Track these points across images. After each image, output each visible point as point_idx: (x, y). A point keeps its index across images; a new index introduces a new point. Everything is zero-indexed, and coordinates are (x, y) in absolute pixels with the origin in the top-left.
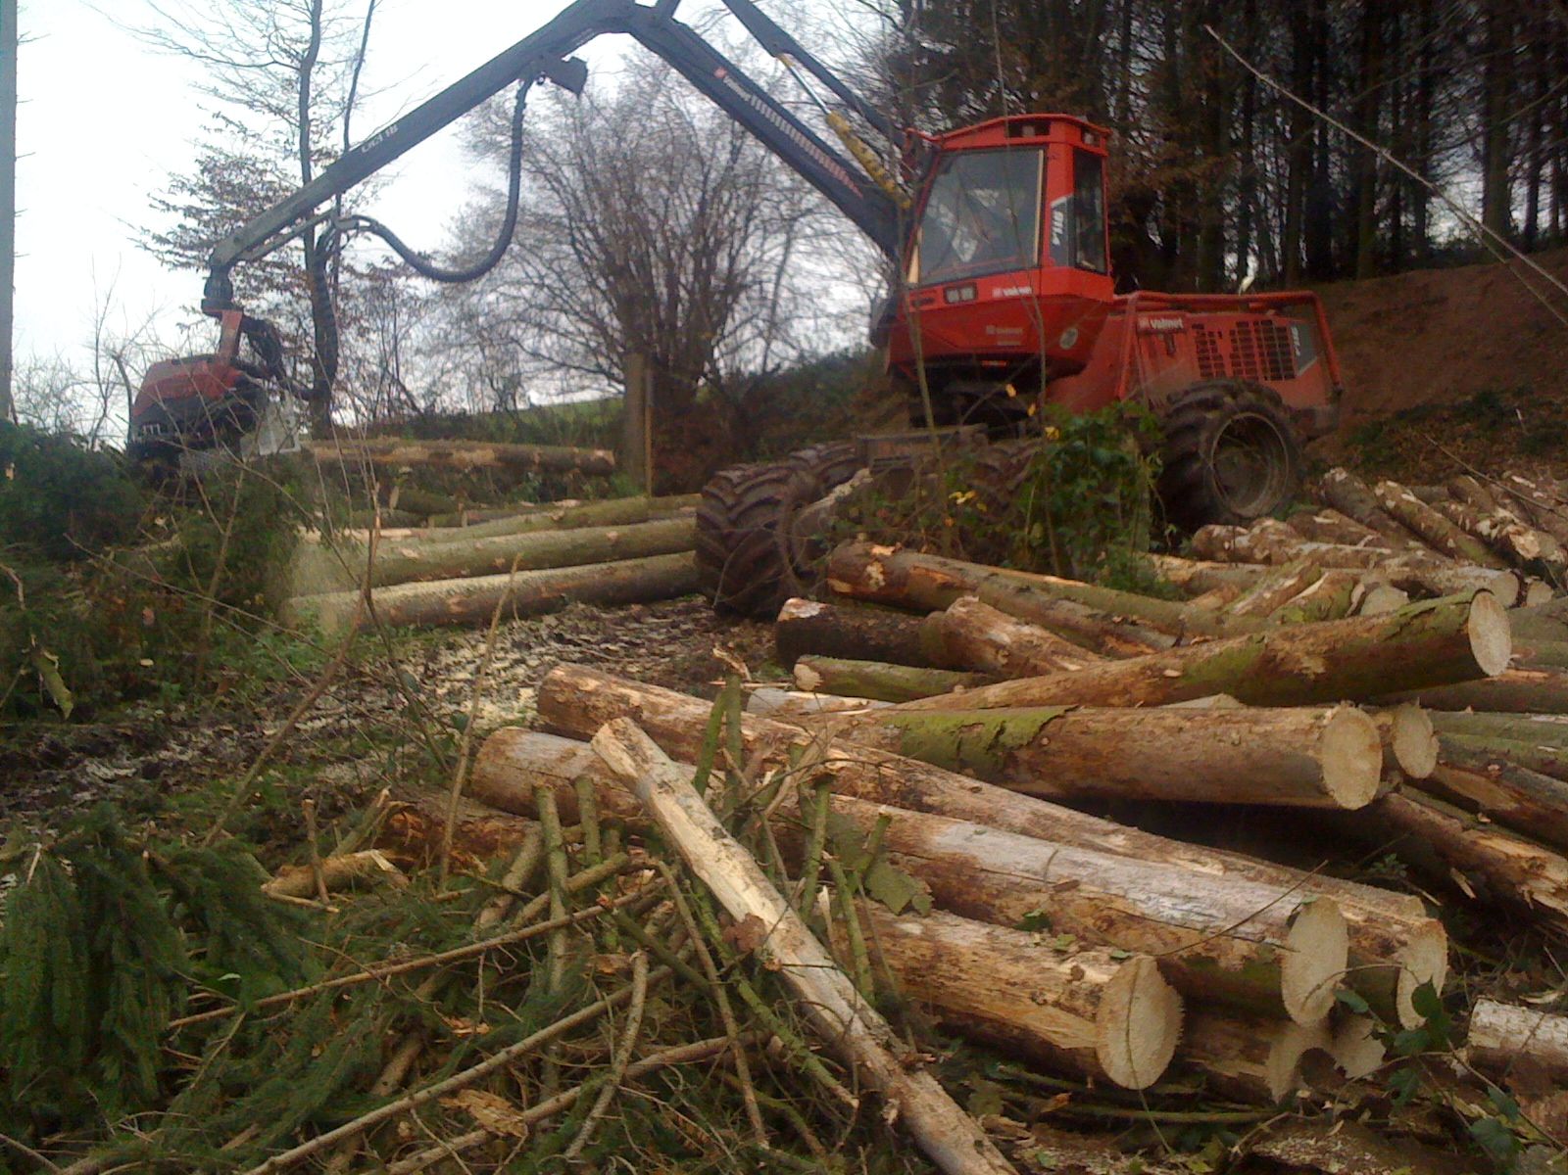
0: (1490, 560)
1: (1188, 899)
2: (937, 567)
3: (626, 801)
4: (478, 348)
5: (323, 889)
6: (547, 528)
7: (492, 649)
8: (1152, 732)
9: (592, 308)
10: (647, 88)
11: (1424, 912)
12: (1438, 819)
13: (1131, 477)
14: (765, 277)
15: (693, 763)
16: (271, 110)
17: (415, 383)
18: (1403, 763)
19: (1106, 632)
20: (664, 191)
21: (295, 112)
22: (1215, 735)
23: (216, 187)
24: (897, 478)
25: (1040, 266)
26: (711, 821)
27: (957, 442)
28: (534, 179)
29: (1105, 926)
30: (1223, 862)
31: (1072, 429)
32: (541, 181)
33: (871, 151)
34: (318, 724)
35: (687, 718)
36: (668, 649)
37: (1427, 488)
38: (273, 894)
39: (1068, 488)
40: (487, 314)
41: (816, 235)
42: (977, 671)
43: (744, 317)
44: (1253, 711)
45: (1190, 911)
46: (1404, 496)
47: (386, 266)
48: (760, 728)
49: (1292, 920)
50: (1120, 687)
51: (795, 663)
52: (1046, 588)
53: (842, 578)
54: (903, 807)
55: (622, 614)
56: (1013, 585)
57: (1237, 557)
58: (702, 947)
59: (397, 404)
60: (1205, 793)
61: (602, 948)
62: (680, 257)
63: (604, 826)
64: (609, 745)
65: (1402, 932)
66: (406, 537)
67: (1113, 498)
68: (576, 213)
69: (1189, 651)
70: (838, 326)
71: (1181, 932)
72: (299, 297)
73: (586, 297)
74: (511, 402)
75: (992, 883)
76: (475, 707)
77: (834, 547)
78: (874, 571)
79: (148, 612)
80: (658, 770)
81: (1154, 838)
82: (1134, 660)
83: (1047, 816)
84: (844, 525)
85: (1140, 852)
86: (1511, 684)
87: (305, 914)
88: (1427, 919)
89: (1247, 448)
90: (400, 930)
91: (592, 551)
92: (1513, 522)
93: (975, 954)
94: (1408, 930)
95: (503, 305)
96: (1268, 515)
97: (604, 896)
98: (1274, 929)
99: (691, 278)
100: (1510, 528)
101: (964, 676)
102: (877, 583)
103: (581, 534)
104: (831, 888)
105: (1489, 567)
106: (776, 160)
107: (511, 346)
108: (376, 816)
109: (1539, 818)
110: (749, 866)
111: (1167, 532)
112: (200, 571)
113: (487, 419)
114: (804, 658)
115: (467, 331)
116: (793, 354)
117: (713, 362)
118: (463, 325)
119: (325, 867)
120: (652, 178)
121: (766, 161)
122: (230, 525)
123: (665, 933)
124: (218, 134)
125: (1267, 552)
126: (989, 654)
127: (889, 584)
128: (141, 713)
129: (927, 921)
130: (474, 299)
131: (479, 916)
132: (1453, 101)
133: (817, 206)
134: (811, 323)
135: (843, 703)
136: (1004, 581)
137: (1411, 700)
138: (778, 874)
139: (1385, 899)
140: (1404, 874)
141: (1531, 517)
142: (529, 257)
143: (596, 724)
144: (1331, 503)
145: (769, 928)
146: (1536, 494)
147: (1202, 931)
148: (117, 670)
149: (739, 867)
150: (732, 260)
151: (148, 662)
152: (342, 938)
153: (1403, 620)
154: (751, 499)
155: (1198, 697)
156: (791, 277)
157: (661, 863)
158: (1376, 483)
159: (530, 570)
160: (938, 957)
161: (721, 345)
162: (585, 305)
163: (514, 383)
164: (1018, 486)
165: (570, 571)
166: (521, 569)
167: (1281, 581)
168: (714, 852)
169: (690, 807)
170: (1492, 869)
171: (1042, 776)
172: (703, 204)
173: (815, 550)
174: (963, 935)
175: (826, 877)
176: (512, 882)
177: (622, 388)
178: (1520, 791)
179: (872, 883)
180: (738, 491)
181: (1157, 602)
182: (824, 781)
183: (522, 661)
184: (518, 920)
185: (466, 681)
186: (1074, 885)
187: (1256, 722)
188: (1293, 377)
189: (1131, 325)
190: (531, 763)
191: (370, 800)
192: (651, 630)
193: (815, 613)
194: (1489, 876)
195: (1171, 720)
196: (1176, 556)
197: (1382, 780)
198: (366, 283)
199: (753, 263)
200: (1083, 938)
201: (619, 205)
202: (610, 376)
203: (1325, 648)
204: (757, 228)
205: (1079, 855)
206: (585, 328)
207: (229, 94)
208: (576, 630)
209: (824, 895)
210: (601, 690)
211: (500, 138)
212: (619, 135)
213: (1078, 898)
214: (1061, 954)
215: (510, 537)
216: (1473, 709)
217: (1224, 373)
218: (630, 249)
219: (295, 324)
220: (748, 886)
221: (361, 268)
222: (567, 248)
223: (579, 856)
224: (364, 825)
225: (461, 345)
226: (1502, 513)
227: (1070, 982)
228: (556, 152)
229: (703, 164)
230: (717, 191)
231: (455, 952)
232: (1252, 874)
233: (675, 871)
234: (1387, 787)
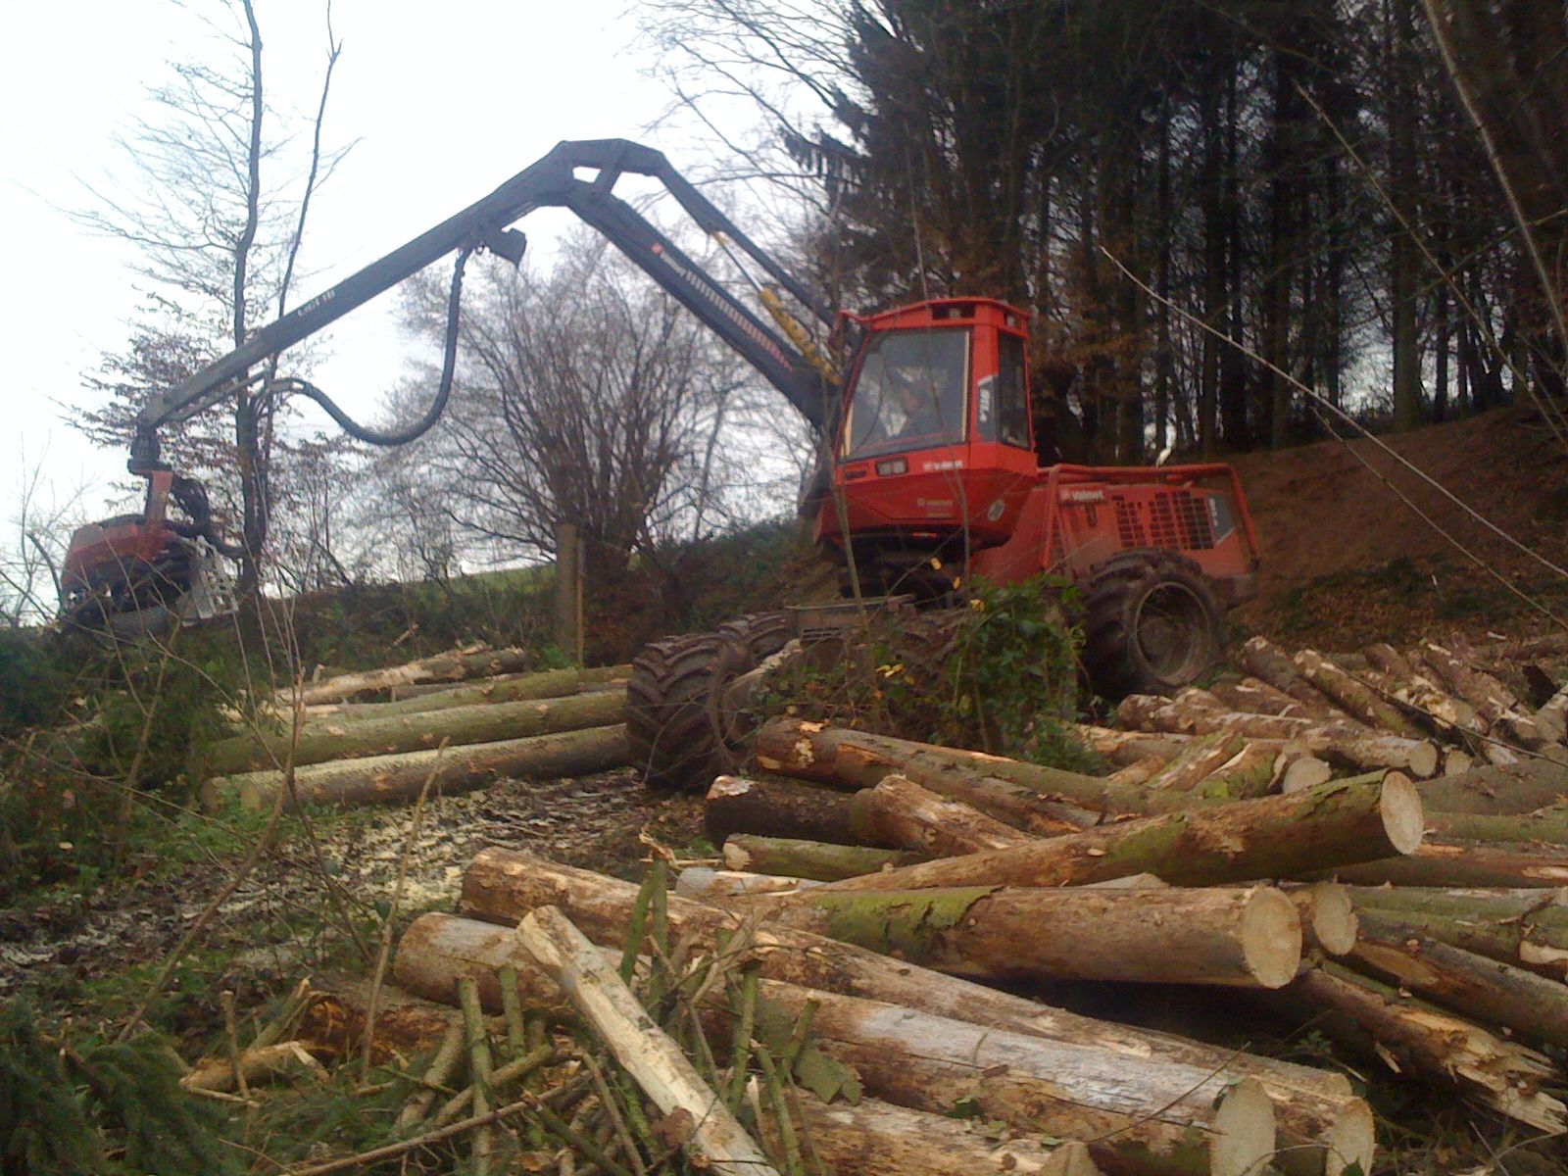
0: (1409, 728)
1: (1116, 1082)
2: (864, 745)
3: (551, 988)
4: (409, 519)
5: (243, 1083)
6: (476, 702)
7: (418, 827)
8: (1076, 913)
9: (525, 478)
10: (580, 267)
11: (1349, 1089)
12: (1360, 994)
13: (1056, 648)
14: (696, 448)
15: (620, 948)
16: (206, 291)
17: (346, 553)
18: (1324, 941)
19: (1033, 810)
20: (597, 366)
21: (230, 293)
22: (1139, 916)
23: (149, 366)
24: (825, 649)
25: (968, 441)
26: (637, 1011)
27: (886, 614)
28: (469, 354)
29: (1035, 1111)
30: (1151, 1043)
31: (996, 601)
32: (476, 356)
33: (800, 328)
34: (239, 907)
35: (614, 902)
36: (597, 823)
37: (1346, 656)
38: (192, 1088)
39: (993, 660)
40: (419, 486)
41: (747, 408)
42: (905, 849)
43: (676, 486)
44: (1174, 891)
45: (1118, 1095)
46: (1324, 665)
47: (318, 442)
48: (689, 912)
49: (1218, 1102)
50: (1044, 867)
51: (724, 841)
52: (973, 764)
53: (771, 755)
54: (832, 991)
55: (552, 788)
56: (940, 761)
57: (1163, 727)
58: (629, 1142)
59: (326, 575)
60: (1132, 972)
61: (527, 1145)
62: (613, 428)
63: (528, 1017)
64: (535, 935)
65: (1327, 1112)
66: (333, 713)
67: (1037, 671)
68: (510, 387)
69: (1112, 830)
70: (769, 495)
71: (1110, 1116)
72: (229, 473)
73: (519, 468)
74: (442, 572)
75: (922, 1069)
76: (400, 887)
77: (765, 721)
78: (803, 747)
79: (68, 795)
80: (583, 959)
81: (1082, 1019)
82: (1058, 839)
83: (975, 999)
84: (775, 698)
85: (1068, 1034)
86: (1427, 859)
87: (224, 1110)
88: (1352, 1098)
89: (1169, 617)
90: (321, 1128)
91: (521, 724)
92: (1429, 691)
93: (906, 1143)
94: (1333, 1108)
95: (436, 477)
96: (1193, 683)
97: (527, 1093)
98: (1201, 1112)
99: (623, 449)
100: (1427, 697)
101: (895, 854)
102: (806, 760)
103: (511, 708)
104: (760, 1076)
105: (1409, 736)
106: (708, 334)
107: (443, 517)
108: (295, 1007)
109: (1457, 991)
110: (675, 1056)
111: (1093, 703)
112: (122, 752)
113: (417, 589)
114: (732, 837)
115: (400, 502)
116: (724, 521)
117: (645, 531)
118: (395, 496)
119: (245, 1060)
120: (585, 354)
121: (698, 336)
122: (154, 704)
123: (592, 1129)
124: (152, 314)
125: (1191, 722)
126: (917, 832)
127: (818, 760)
128: (59, 897)
129: (858, 1110)
130: (407, 471)
131: (401, 1113)
132: (1361, 276)
133: (748, 379)
134: (742, 491)
135: (772, 883)
136: (930, 759)
137: (1329, 878)
138: (706, 1064)
139: (1311, 1078)
140: (1328, 1051)
141: (1449, 686)
142: (465, 431)
143: (522, 910)
144: (1252, 672)
145: (698, 1122)
146: (1451, 663)
147: (1131, 1115)
148: (35, 854)
149: (666, 1058)
150: (665, 431)
151: (67, 846)
152: (263, 1136)
153: (1318, 800)
154: (681, 671)
155: (1123, 876)
156: (723, 447)
157: (587, 1056)
158: (1297, 649)
159: (459, 745)
160: (869, 1147)
161: (654, 513)
162: (517, 476)
163: (446, 552)
164: (946, 656)
165: (498, 745)
166: (450, 744)
167: (1205, 752)
168: (641, 1042)
169: (615, 997)
170: (1414, 1044)
171: (970, 957)
172: (635, 377)
173: (746, 724)
174: (894, 1124)
175: (755, 1065)
176: (434, 1077)
177: (553, 556)
178: (1440, 964)
179: (802, 1071)
180: (669, 662)
181: (1082, 777)
182: (751, 966)
183: (449, 839)
184: (441, 1118)
185: (390, 860)
186: (1003, 1070)
187: (1178, 902)
188: (1210, 546)
189: (1053, 495)
190: (454, 950)
191: (291, 990)
192: (582, 804)
193: (744, 791)
194: (1412, 1050)
195: (1095, 901)
196: (1103, 726)
197: (1303, 957)
198: (298, 458)
199: (685, 433)
200: (1014, 1125)
201: (553, 379)
202: (542, 545)
203: (1243, 827)
204: (688, 400)
205: (1009, 1039)
206: (516, 497)
207: (164, 275)
208: (505, 805)
209: (753, 1085)
210: (526, 874)
211: (435, 315)
212: (553, 311)
213: (1008, 1083)
214: (992, 1142)
215: (437, 712)
216: (1393, 884)
217: (1145, 543)
218: (563, 421)
219: (225, 498)
220: (675, 1078)
221: (293, 444)
222: (500, 421)
223: (504, 1047)
224: (284, 1015)
225: (393, 516)
226: (1419, 681)
227: (1001, 1170)
228: (491, 329)
229: (636, 339)
230: (649, 366)
231: (377, 1152)
232: (1178, 1055)
233: (600, 1063)
234: (1308, 963)
